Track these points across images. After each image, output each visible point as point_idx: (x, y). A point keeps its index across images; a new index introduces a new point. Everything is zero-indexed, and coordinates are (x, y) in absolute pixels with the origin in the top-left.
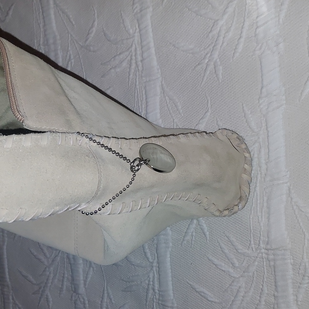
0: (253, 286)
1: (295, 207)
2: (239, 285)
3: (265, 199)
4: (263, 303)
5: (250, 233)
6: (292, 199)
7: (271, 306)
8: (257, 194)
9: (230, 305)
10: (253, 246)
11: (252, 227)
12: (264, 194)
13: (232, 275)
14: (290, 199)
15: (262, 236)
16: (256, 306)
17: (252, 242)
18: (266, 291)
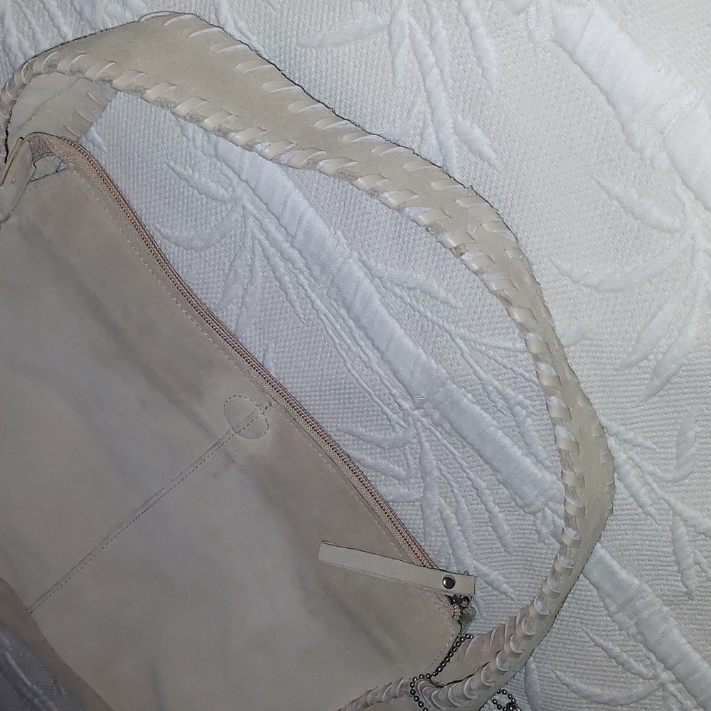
0: (456, 491)
1: (397, 290)
2: (436, 508)
3: (343, 312)
4: (497, 509)
5: (372, 399)
6: (380, 279)
7: (511, 505)
8: (325, 315)
9: (453, 555)
10: (395, 417)
11: (365, 385)
12: (335, 305)
13: (412, 499)
14: (377, 281)
15: (391, 388)
16: (491, 524)
17: (389, 412)
18: (484, 485)
